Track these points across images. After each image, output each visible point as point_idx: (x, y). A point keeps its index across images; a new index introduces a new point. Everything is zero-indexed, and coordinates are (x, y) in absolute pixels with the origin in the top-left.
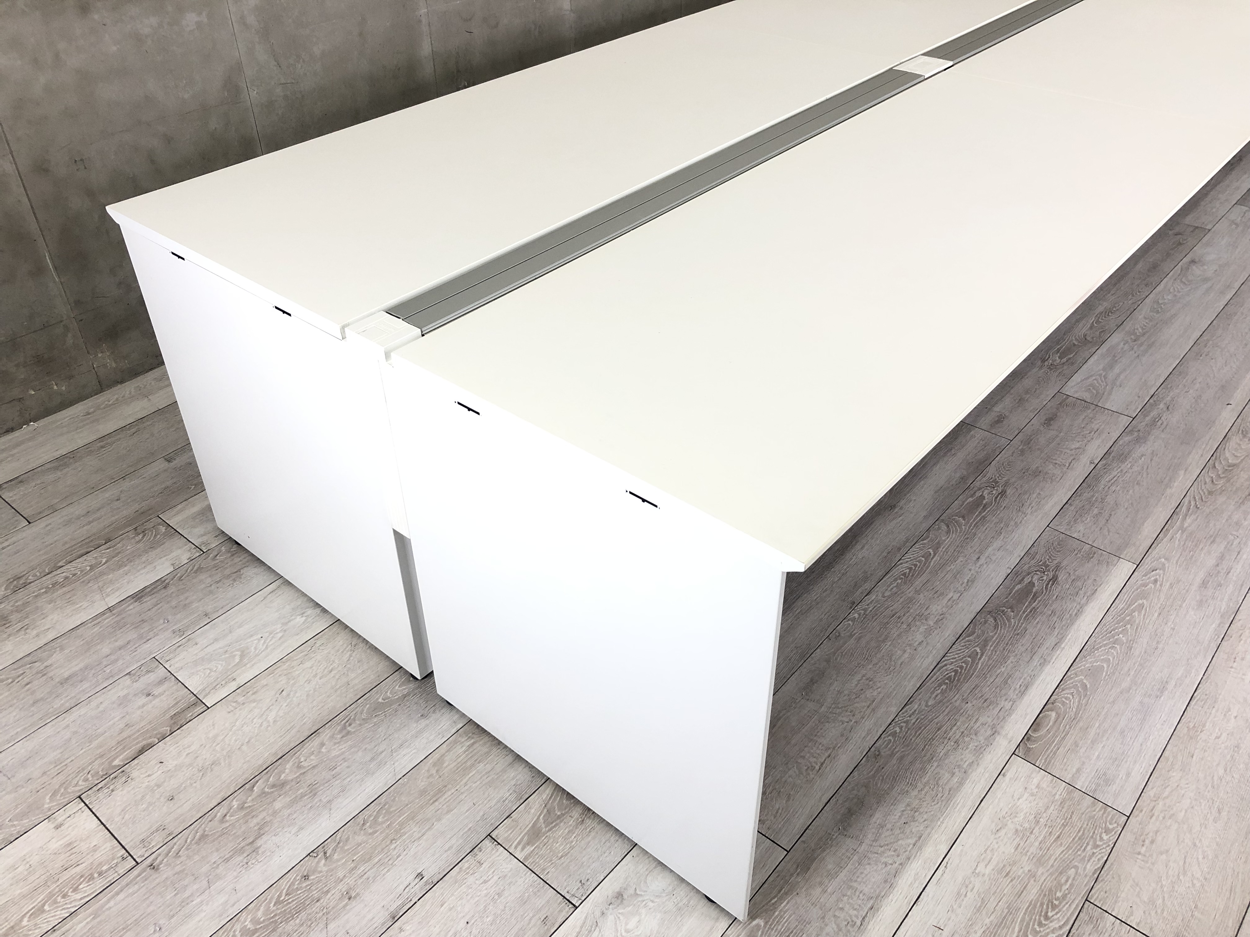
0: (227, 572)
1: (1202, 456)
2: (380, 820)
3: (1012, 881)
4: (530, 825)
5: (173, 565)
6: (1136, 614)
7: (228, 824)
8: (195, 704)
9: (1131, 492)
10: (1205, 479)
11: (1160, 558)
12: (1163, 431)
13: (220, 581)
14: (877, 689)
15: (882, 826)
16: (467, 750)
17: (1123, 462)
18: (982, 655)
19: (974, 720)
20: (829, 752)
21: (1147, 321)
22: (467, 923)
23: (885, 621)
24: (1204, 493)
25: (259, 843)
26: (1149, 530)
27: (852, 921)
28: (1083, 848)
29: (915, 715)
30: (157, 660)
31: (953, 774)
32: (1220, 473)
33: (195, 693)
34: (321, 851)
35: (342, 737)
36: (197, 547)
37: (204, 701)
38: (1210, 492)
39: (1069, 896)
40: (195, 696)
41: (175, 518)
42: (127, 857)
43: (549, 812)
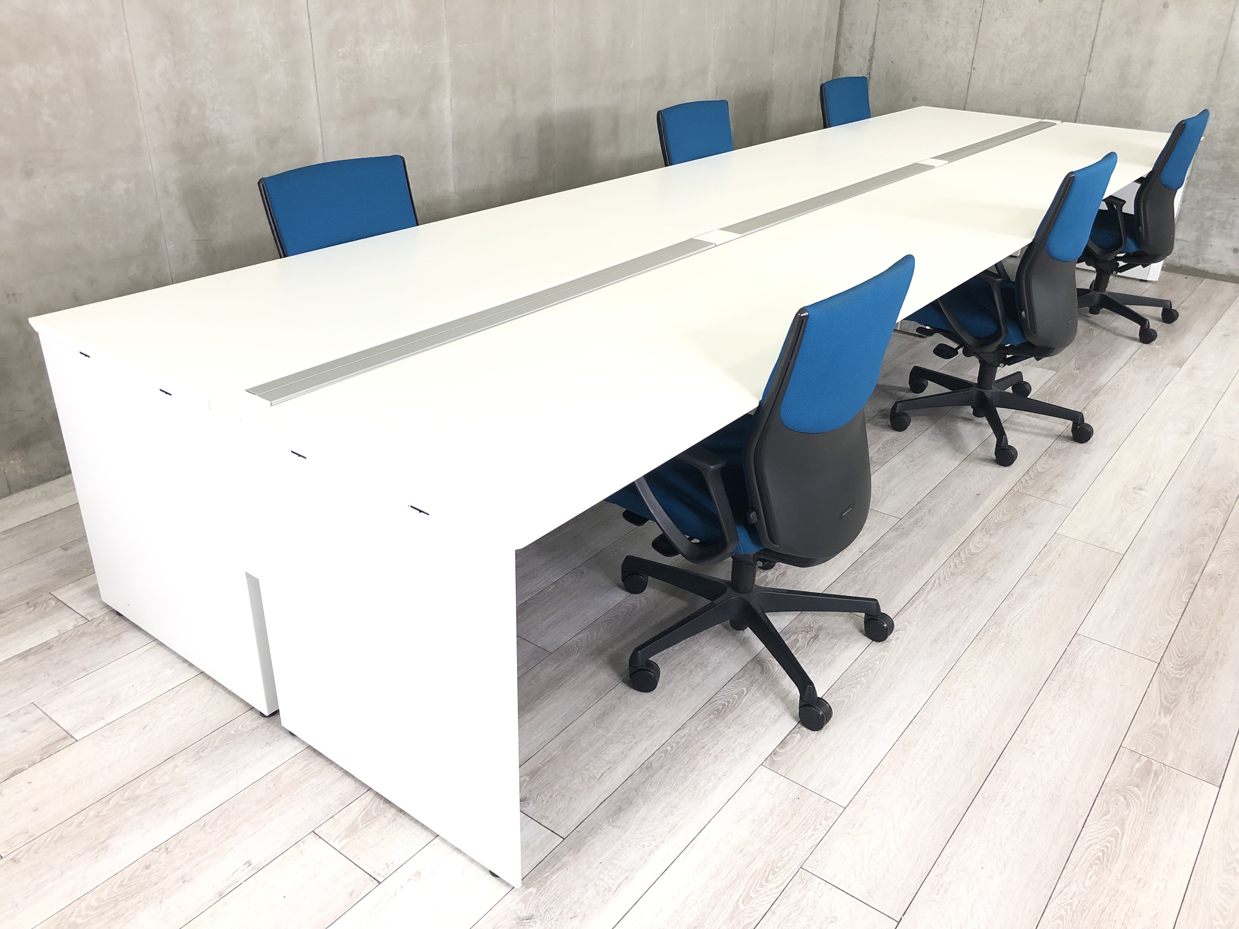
0: (108, 636)
1: (951, 546)
2: (219, 822)
3: (744, 855)
4: (349, 824)
5: (59, 630)
6: (878, 662)
7: (83, 829)
8: (65, 738)
9: (889, 573)
10: (950, 564)
11: (904, 622)
12: (922, 529)
13: (101, 643)
14: (657, 718)
15: (644, 819)
16: (302, 769)
17: (886, 551)
18: (747, 693)
19: (733, 741)
20: (610, 765)
21: (924, 447)
22: (284, 897)
23: (672, 668)
24: (948, 574)
25: (109, 842)
27: (609, 888)
28: (806, 830)
29: (685, 737)
30: (35, 705)
31: (710, 780)
32: (962, 560)
33: (66, 730)
34: (164, 847)
35: (194, 761)
36: (83, 616)
37: (73, 736)
38: (952, 574)
39: (787, 865)
40: (66, 731)
41: (65, 595)
43: (367, 814)
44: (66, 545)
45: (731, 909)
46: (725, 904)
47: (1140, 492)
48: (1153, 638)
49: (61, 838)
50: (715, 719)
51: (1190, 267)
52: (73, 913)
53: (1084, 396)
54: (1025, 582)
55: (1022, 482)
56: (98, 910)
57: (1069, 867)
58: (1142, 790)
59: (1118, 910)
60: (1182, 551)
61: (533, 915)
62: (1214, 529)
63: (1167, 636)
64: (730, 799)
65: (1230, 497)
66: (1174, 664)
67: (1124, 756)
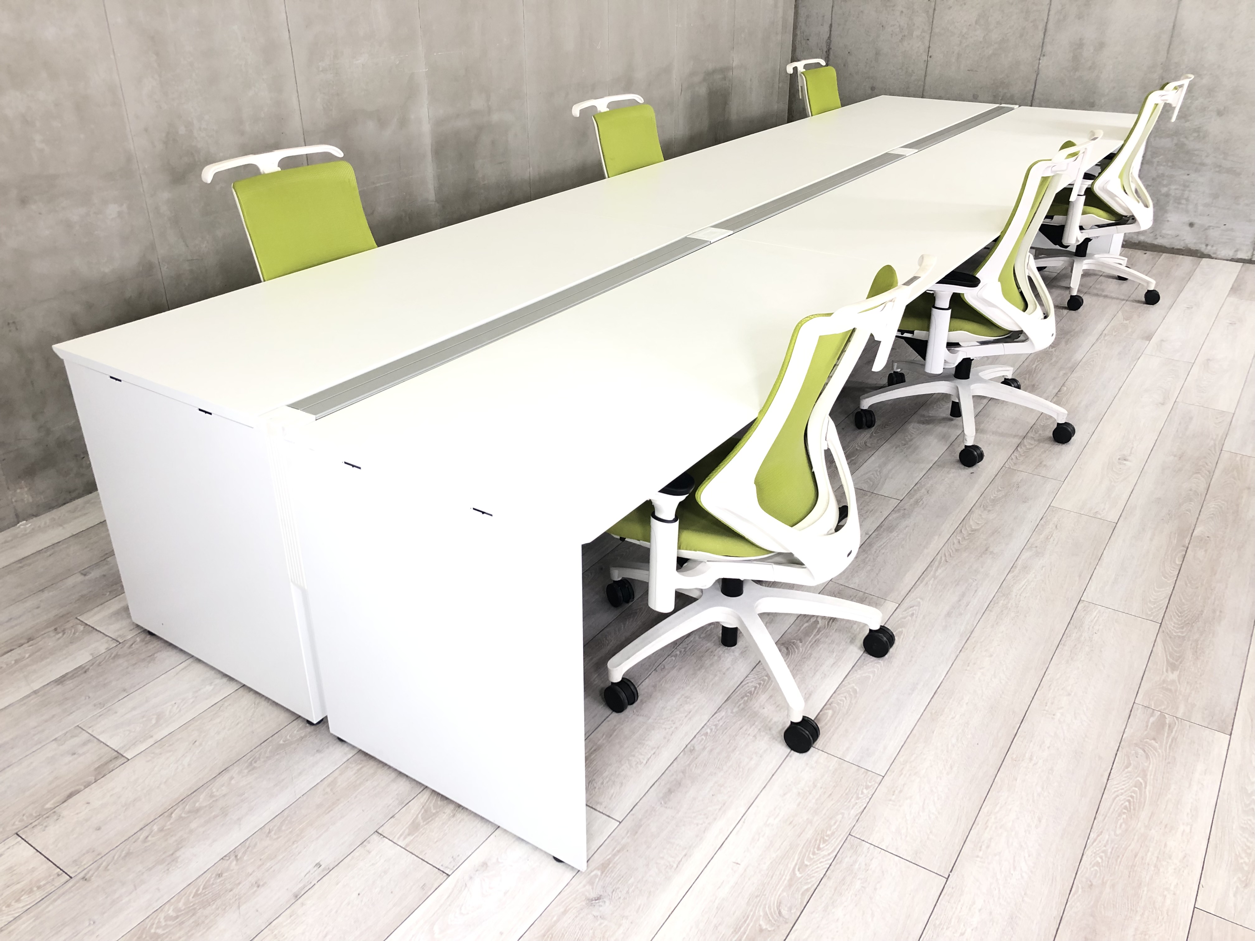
0: (143, 656)
1: (952, 524)
2: (283, 828)
3: (794, 827)
4: (411, 822)
5: (92, 654)
7: (149, 843)
8: (116, 758)
9: (896, 553)
10: (954, 541)
11: (917, 598)
12: (923, 508)
13: (136, 663)
14: (694, 703)
15: (694, 799)
16: (356, 773)
17: (891, 532)
20: (654, 750)
21: (915, 430)
22: (359, 894)
23: (701, 655)
24: (953, 551)
25: (178, 854)
26: (909, 579)
27: (670, 865)
28: (849, 800)
29: (722, 719)
30: (80, 727)
31: (752, 759)
32: (965, 536)
33: (116, 750)
34: (234, 855)
35: (249, 771)
36: (114, 639)
37: (124, 755)
38: (957, 550)
39: (836, 833)
40: (117, 751)
41: (93, 618)
42: (62, 874)
43: (426, 811)
44: (85, 570)
45: (788, 878)
46: (782, 873)
47: (1125, 462)
48: (1153, 600)
49: (128, 854)
50: (749, 701)
51: (1148, 243)
52: (153, 924)
53: (1061, 373)
54: (1026, 555)
55: (1012, 459)
56: (178, 920)
57: (1100, 817)
58: (1159, 742)
59: (1149, 854)
60: (1170, 517)
61: (601, 895)
62: (1198, 495)
63: (1166, 598)
64: (773, 775)
65: (1211, 463)
66: (1174, 623)
67: (1138, 712)
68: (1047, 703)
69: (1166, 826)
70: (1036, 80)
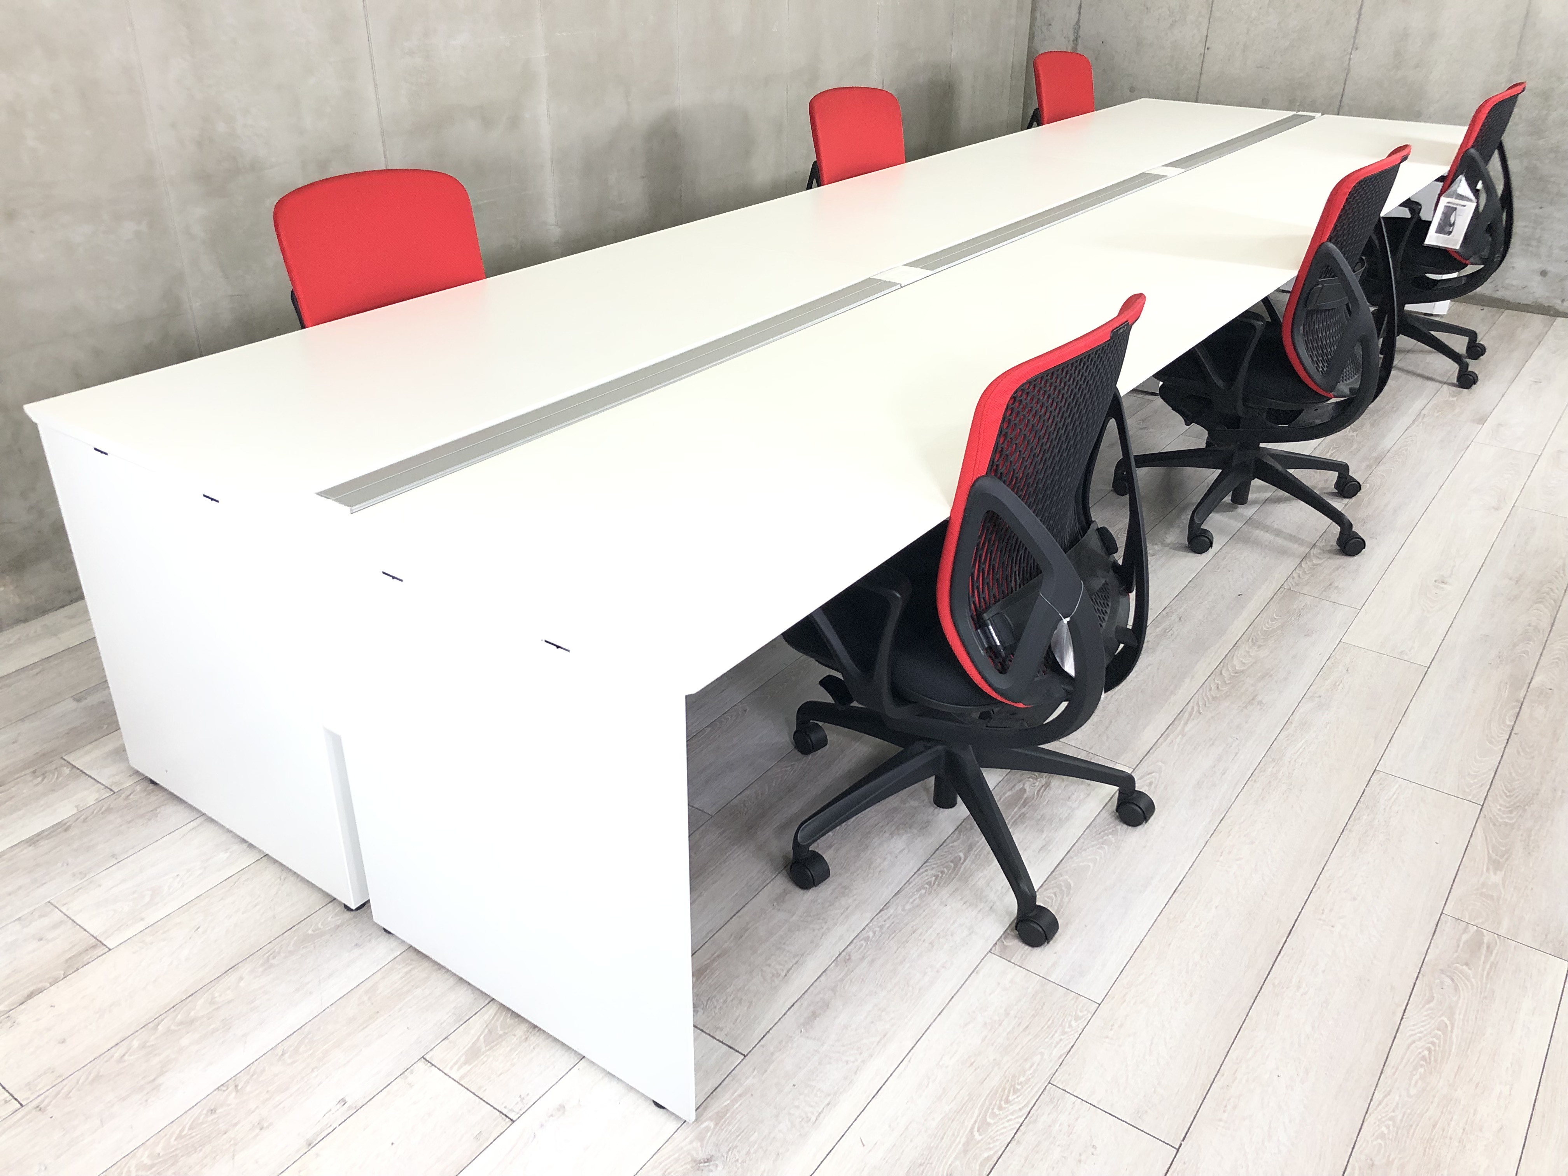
0: (141, 812)
1: (1209, 664)
2: (301, 1049)
3: (976, 1070)
4: (469, 1045)
5: (77, 807)
7: (126, 1064)
8: (94, 947)
10: (1210, 686)
11: (1157, 762)
12: (1173, 640)
13: (132, 821)
14: (853, 896)
15: (845, 1026)
16: (403, 977)
18: (965, 860)
19: (951, 922)
20: (797, 959)
22: (392, 1144)
24: (1208, 699)
25: (160, 1081)
26: (1150, 735)
27: (807, 1117)
28: (1051, 1035)
29: (891, 919)
30: (52, 904)
31: (925, 974)
32: (1225, 679)
33: (95, 936)
34: (233, 1084)
35: (264, 971)
36: (106, 787)
37: (105, 943)
38: (1214, 698)
39: (1032, 1080)
40: (95, 938)
41: (81, 759)
42: (10, 1100)
43: (490, 1032)
44: (80, 695)
45: (964, 1140)
46: (956, 1134)
47: (1443, 585)
48: (1473, 773)
49: (98, 1077)
50: (927, 894)
51: (1485, 296)
53: (1364, 465)
54: (1306, 707)
55: (1293, 578)
56: (153, 1170)
57: (1388, 1071)
58: (1473, 969)
59: (1453, 1123)
60: (1501, 661)
61: (712, 1156)
62: (1539, 632)
63: (1490, 770)
64: (952, 997)
65: (1557, 589)
66: (1501, 805)
67: (1447, 926)
68: (1323, 910)
69: (1477, 1085)
70: (1346, 80)
